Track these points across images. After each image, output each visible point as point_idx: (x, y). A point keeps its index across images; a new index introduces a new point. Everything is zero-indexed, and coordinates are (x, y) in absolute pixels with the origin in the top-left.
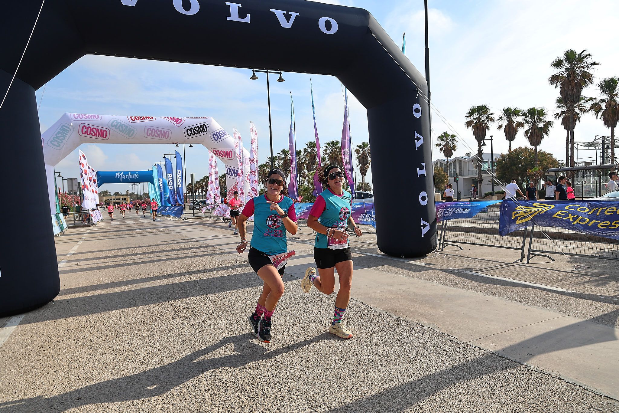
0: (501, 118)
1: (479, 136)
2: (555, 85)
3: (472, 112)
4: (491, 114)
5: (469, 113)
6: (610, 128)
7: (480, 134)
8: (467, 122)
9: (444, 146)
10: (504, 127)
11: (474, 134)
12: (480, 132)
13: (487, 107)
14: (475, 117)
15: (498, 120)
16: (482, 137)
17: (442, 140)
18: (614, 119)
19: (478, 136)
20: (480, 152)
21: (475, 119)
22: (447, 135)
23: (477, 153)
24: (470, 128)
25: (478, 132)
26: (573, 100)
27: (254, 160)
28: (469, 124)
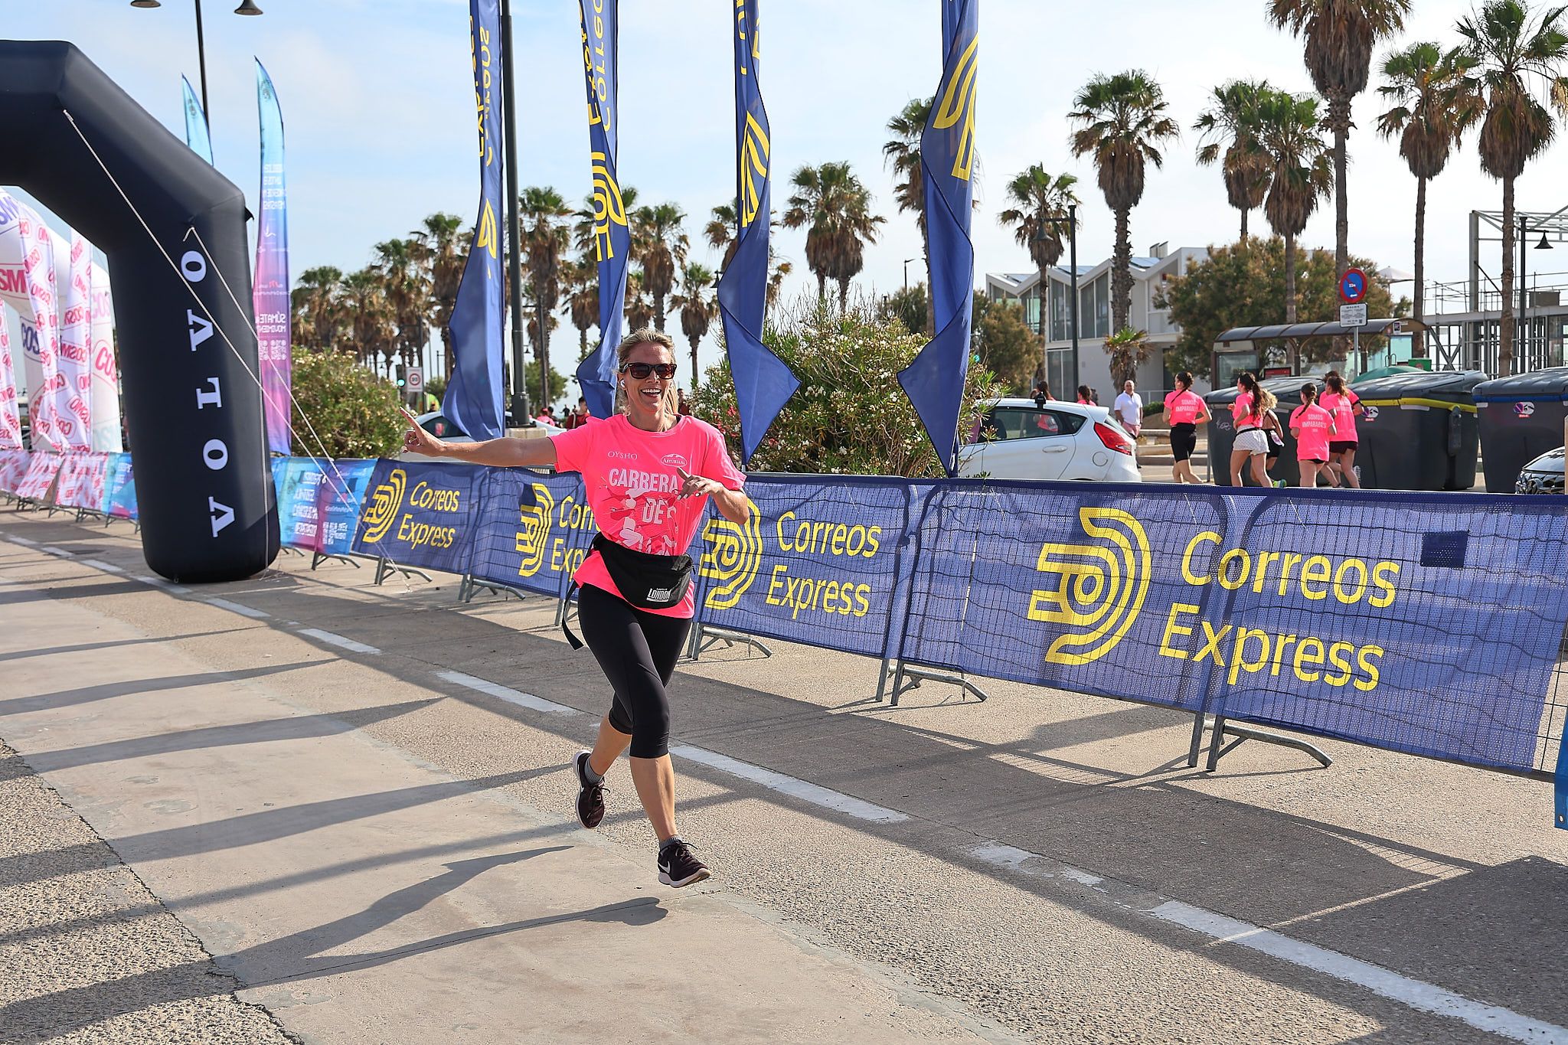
0: (1208, 120)
1: (1118, 190)
2: (1289, 24)
3: (1095, 97)
4: (1159, 107)
5: (1085, 101)
6: (1501, 181)
7: (1122, 184)
8: (1077, 136)
9: (1029, 219)
10: (1222, 154)
11: (1102, 184)
12: (1121, 174)
13: (1150, 77)
14: (1107, 115)
15: (1199, 126)
16: (1129, 194)
17: (1023, 196)
18: (1511, 149)
19: (1112, 192)
20: (1123, 247)
21: (1101, 126)
22: (1040, 177)
23: (1111, 253)
24: (1089, 156)
25: (1113, 174)
26: (1342, 81)
27: (81, 313)
28: (1082, 142)
